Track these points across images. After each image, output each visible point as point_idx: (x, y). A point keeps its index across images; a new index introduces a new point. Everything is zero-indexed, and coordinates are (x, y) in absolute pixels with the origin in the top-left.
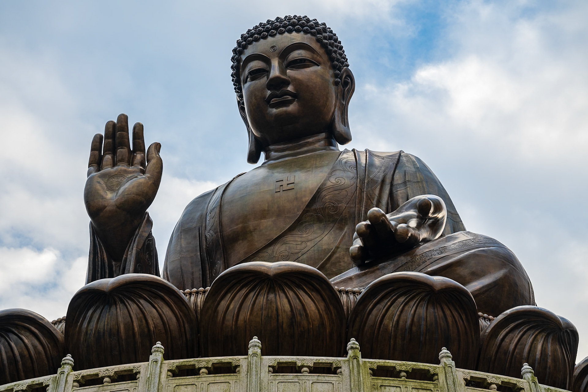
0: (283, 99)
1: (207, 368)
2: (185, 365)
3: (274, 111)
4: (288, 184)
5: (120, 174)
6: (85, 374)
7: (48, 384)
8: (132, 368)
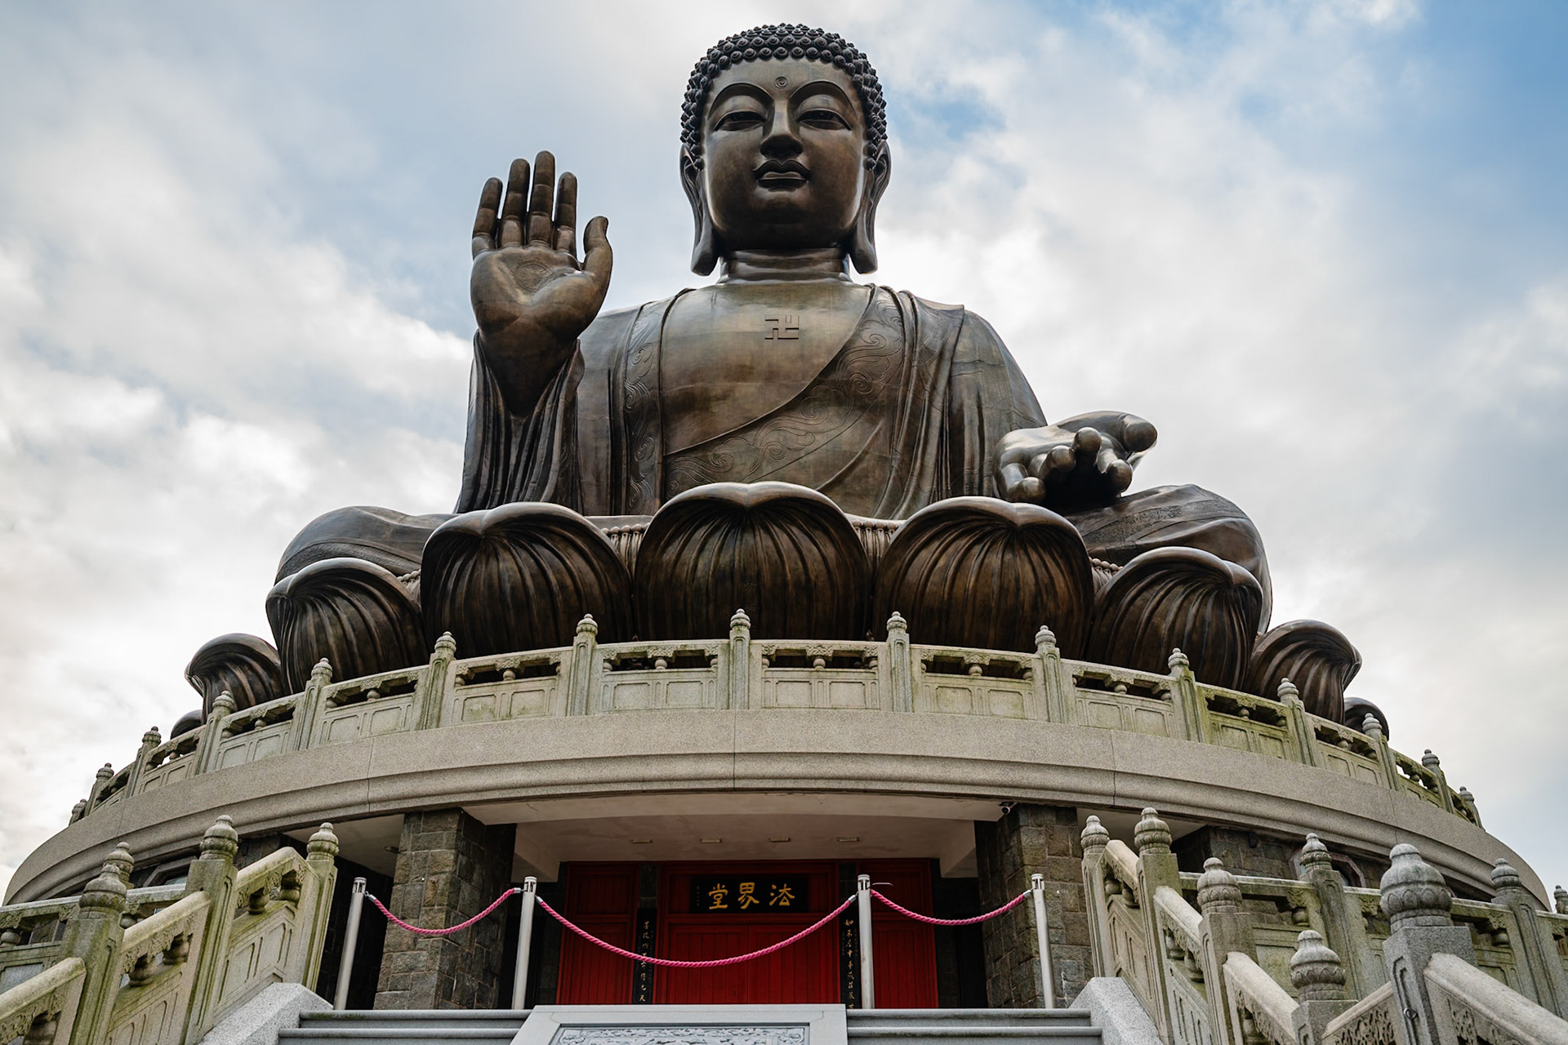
0: (787, 176)
1: (981, 665)
2: (948, 657)
3: (767, 194)
4: (787, 329)
5: (536, 262)
6: (782, 647)
7: (714, 653)
8: (862, 649)
